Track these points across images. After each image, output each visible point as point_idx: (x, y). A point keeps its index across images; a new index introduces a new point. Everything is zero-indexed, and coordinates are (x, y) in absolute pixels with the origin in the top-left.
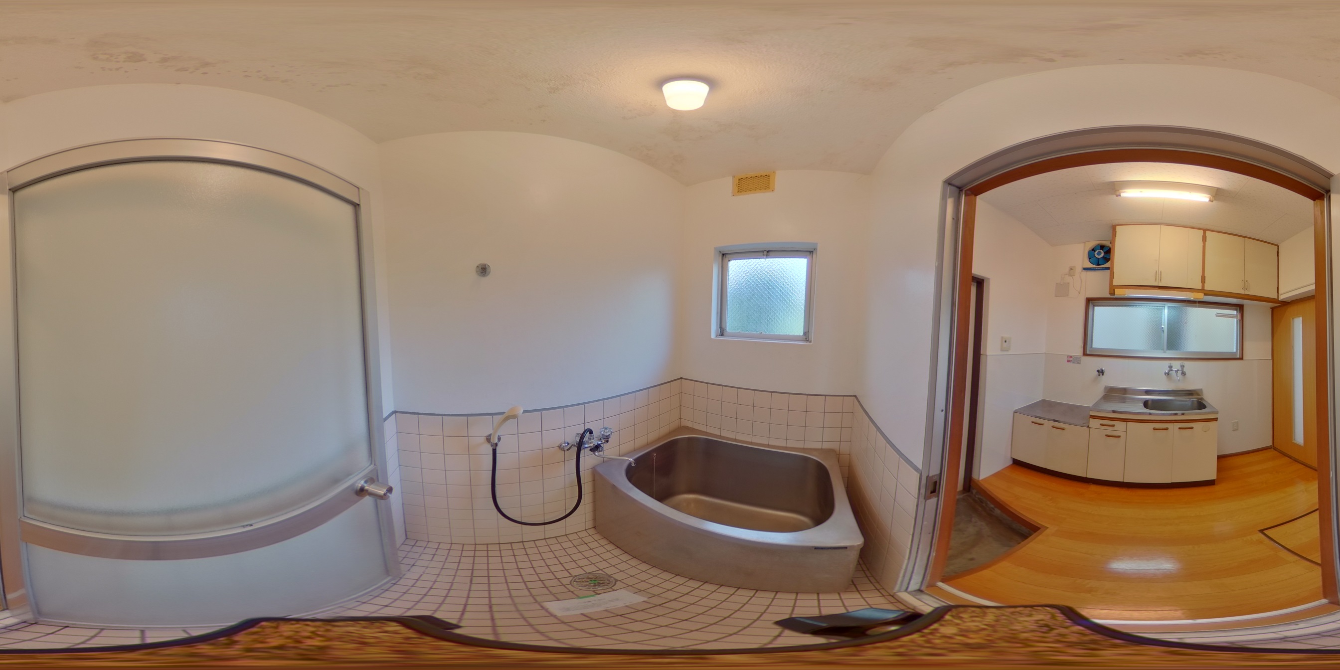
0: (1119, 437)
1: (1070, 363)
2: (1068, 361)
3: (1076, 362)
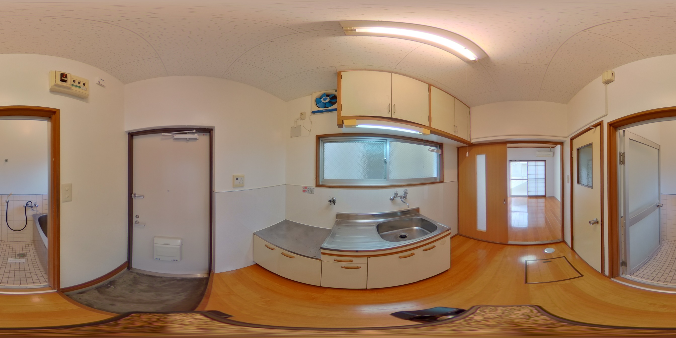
0: (360, 268)
1: (306, 194)
2: (304, 191)
3: (311, 192)
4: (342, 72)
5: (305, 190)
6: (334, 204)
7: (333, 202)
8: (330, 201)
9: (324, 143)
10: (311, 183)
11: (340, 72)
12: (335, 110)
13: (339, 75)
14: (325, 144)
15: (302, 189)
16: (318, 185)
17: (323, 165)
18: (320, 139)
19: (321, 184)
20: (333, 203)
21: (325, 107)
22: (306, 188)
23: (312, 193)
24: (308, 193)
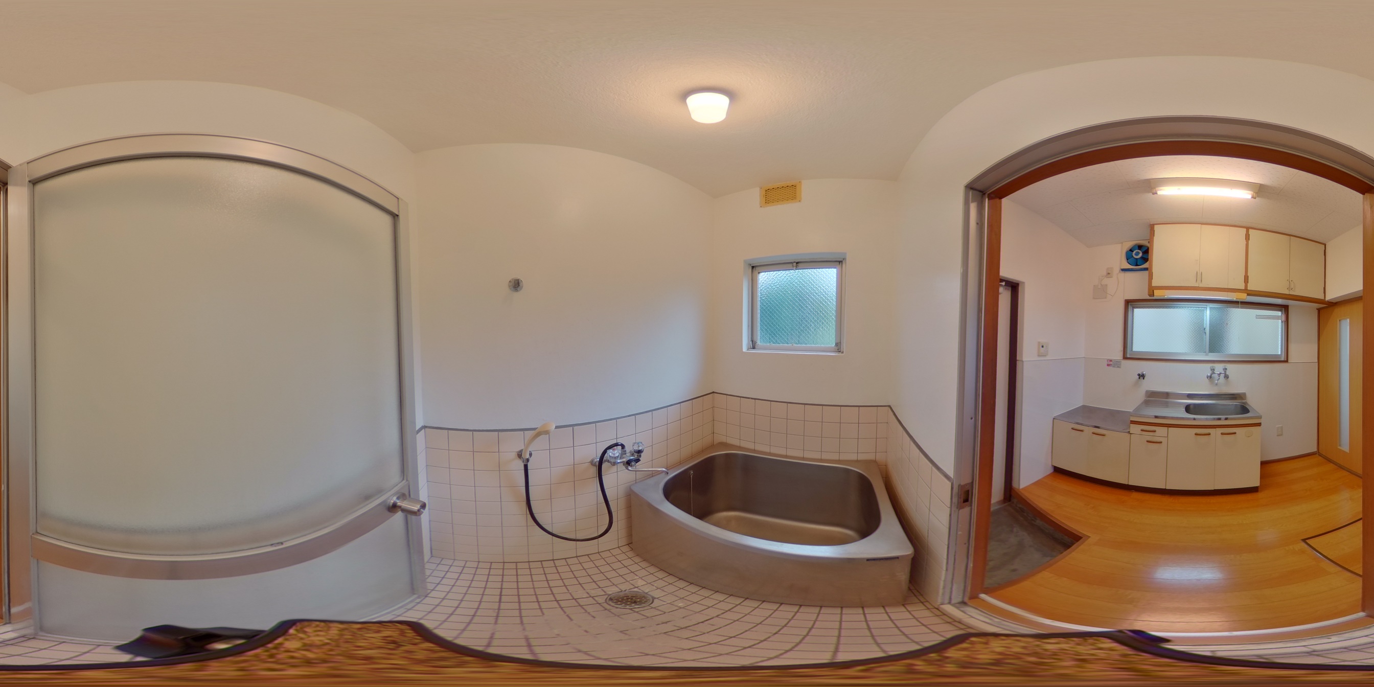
0: (1161, 443)
1: (1109, 367)
2: (1108, 365)
3: (1116, 366)
4: (1155, 226)
5: (1110, 363)
6: (1144, 379)
7: (1141, 376)
8: (1139, 375)
9: (1134, 308)
10: (1118, 356)
11: (1154, 225)
12: (1146, 269)
13: (1152, 228)
14: (1136, 310)
15: (1106, 363)
16: (1125, 358)
17: (1132, 335)
18: (1129, 303)
19: (1128, 356)
20: (1142, 378)
21: (1137, 265)
22: (1111, 361)
23: (1118, 367)
24: (1114, 367)
